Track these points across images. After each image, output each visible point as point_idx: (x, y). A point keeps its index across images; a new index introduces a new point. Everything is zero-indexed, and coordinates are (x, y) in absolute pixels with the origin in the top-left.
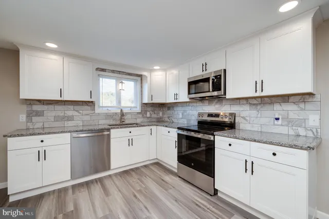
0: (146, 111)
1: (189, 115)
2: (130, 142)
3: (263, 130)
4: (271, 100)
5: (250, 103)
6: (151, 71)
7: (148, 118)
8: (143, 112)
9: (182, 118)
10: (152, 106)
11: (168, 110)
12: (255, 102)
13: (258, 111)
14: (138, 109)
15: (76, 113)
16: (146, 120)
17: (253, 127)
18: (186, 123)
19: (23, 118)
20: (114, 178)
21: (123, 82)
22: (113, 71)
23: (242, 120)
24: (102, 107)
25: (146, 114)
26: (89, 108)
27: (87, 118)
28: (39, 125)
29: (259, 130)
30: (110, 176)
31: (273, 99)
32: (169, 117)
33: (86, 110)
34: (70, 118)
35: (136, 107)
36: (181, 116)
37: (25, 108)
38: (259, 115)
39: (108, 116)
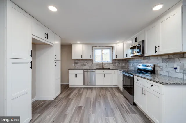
0: (115, 63)
1: (135, 65)
2: (104, 76)
3: (169, 75)
4: (174, 56)
5: (163, 59)
6: (116, 44)
7: (116, 66)
8: (113, 64)
9: (132, 67)
10: (118, 60)
11: (127, 62)
12: (165, 57)
13: (167, 64)
14: (111, 62)
15: (87, 63)
16: (115, 67)
17: (164, 73)
18: (134, 69)
19: (73, 65)
20: (97, 89)
21: (104, 50)
22: (100, 47)
23: (159, 69)
24: (95, 61)
25: (115, 64)
26: (91, 62)
27: (90, 65)
28: (77, 67)
29: (167, 75)
30: (96, 88)
31: (175, 55)
32: (127, 66)
33: (90, 62)
34: (85, 65)
35: (110, 61)
36: (132, 66)
37: (73, 61)
38: (167, 66)
39: (97, 65)
